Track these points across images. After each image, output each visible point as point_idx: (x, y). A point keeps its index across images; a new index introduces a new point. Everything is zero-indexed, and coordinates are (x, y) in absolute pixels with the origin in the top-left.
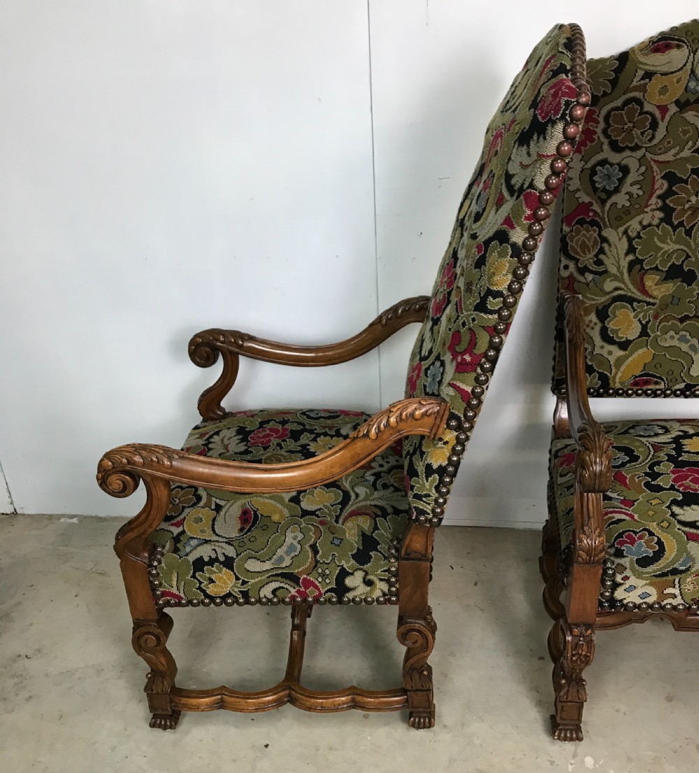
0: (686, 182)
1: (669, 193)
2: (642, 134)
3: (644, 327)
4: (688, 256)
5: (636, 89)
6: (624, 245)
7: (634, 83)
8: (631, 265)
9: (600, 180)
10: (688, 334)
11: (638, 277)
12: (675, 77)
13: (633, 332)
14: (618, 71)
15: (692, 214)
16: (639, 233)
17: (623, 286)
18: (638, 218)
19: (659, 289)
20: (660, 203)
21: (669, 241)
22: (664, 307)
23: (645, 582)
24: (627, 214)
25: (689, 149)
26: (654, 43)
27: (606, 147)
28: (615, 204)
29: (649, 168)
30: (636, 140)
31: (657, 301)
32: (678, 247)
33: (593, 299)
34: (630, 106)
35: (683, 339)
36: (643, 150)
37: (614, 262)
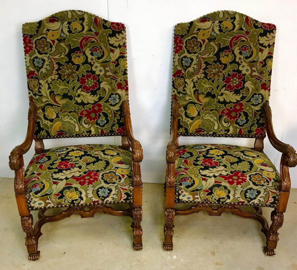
0: (211, 65)
1: (206, 68)
2: (197, 48)
3: (199, 113)
4: (213, 89)
5: (195, 34)
6: (192, 85)
7: (194, 32)
8: (195, 91)
9: (184, 63)
10: (213, 115)
11: (197, 96)
12: (207, 31)
13: (195, 114)
14: (189, 27)
15: (214, 75)
16: (197, 81)
17: (192, 98)
18: (196, 76)
19: (204, 100)
20: (203, 71)
21: (207, 84)
22: (205, 106)
23: (188, 193)
24: (193, 74)
25: (212, 54)
26: (201, 19)
27: (186, 52)
28: (189, 71)
29: (200, 60)
30: (195, 50)
31: (203, 104)
32: (209, 86)
33: (183, 103)
34: (193, 39)
35: (211, 117)
36: (198, 54)
37: (189, 90)
